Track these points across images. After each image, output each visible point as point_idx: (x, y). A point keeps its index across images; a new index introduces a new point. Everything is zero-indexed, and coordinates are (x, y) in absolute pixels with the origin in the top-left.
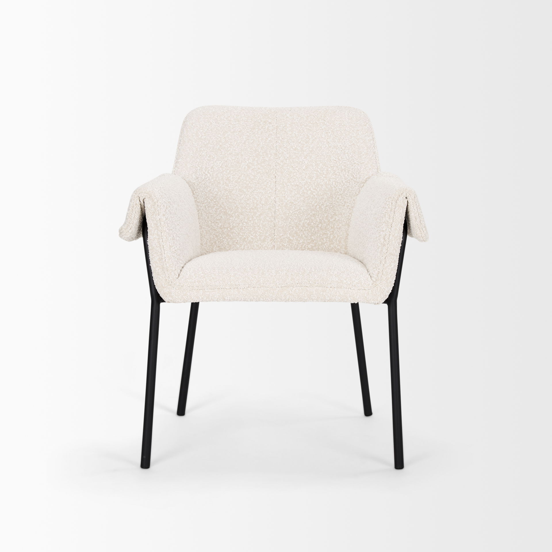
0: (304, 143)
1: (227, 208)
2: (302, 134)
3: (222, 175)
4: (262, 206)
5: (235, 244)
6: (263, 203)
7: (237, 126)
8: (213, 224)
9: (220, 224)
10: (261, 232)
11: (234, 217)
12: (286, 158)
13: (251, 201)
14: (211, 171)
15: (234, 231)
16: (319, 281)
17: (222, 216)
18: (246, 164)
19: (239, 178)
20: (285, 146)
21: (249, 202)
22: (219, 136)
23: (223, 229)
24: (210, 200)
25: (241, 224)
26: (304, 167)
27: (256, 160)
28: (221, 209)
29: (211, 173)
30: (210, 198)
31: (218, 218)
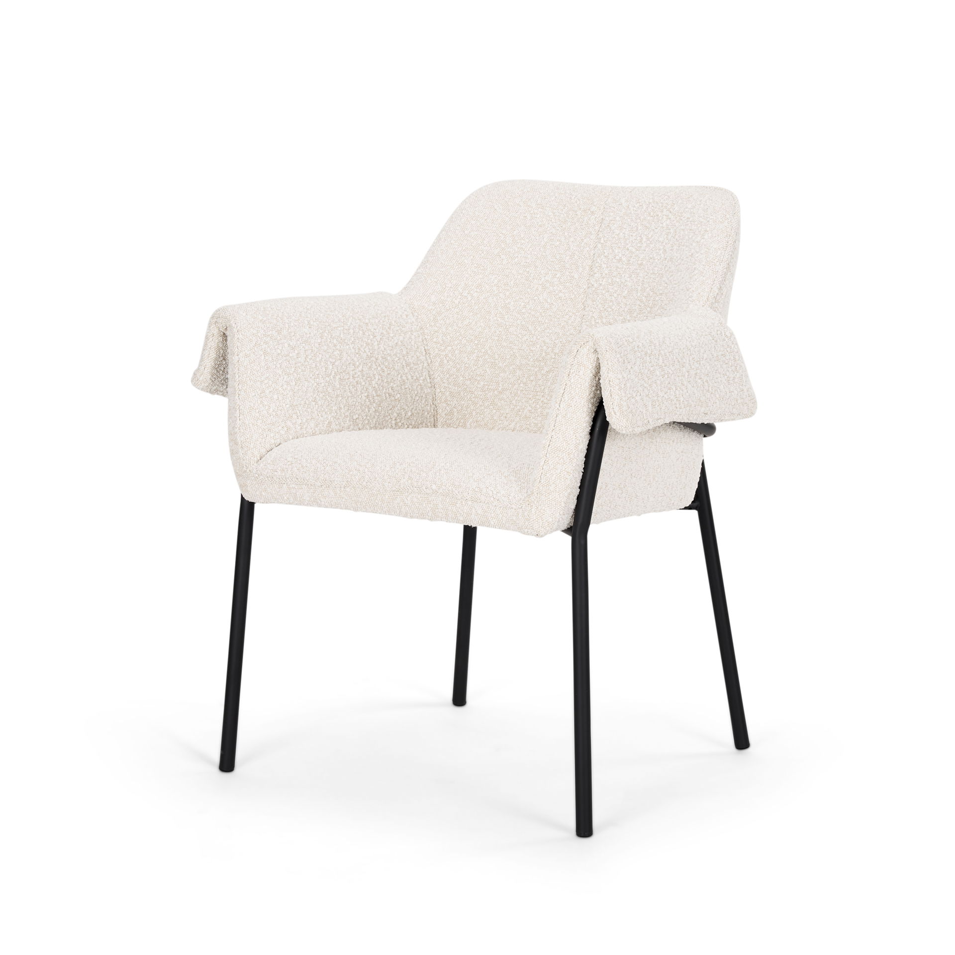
0: (634, 250)
1: (497, 357)
2: (635, 234)
3: (495, 299)
4: (553, 357)
5: (502, 418)
6: (557, 351)
7: (538, 216)
8: (468, 382)
9: (482, 383)
10: (545, 401)
11: (507, 373)
12: (604, 274)
13: (538, 346)
14: (476, 292)
15: (505, 396)
16: (447, 486)
17: (487, 370)
18: (541, 283)
19: (525, 307)
20: (606, 254)
21: (534, 349)
22: (504, 232)
23: (487, 392)
24: (465, 341)
25: (516, 386)
26: (626, 292)
27: (557, 276)
28: (487, 357)
29: (475, 295)
30: (467, 338)
31: (478, 373)
